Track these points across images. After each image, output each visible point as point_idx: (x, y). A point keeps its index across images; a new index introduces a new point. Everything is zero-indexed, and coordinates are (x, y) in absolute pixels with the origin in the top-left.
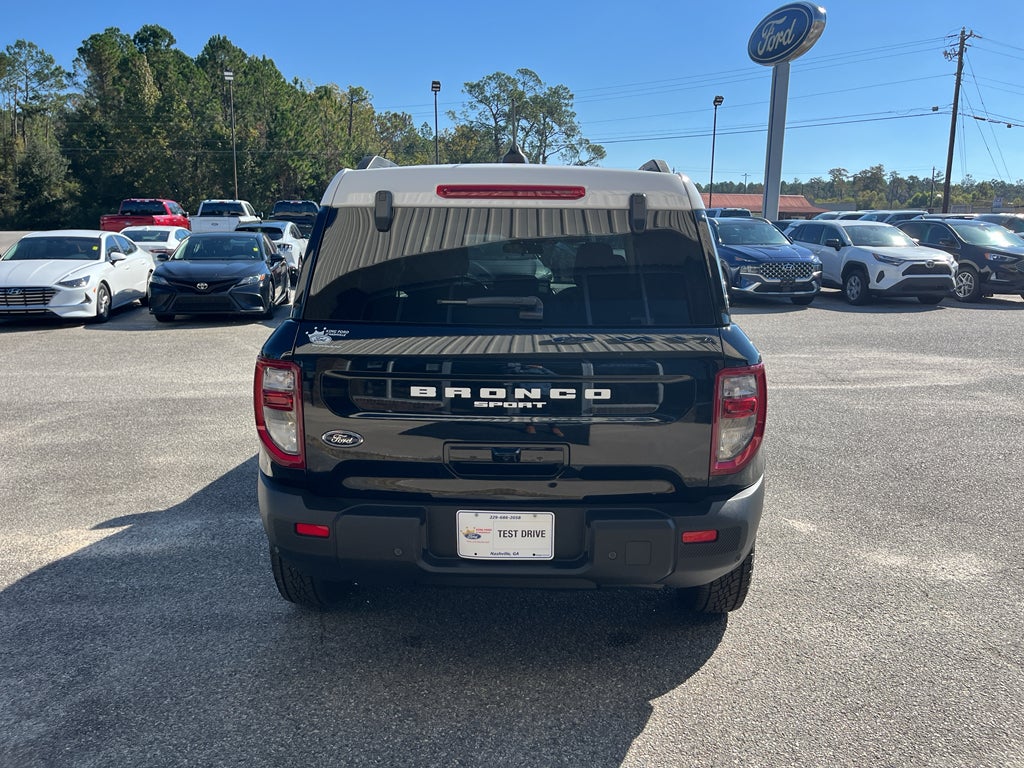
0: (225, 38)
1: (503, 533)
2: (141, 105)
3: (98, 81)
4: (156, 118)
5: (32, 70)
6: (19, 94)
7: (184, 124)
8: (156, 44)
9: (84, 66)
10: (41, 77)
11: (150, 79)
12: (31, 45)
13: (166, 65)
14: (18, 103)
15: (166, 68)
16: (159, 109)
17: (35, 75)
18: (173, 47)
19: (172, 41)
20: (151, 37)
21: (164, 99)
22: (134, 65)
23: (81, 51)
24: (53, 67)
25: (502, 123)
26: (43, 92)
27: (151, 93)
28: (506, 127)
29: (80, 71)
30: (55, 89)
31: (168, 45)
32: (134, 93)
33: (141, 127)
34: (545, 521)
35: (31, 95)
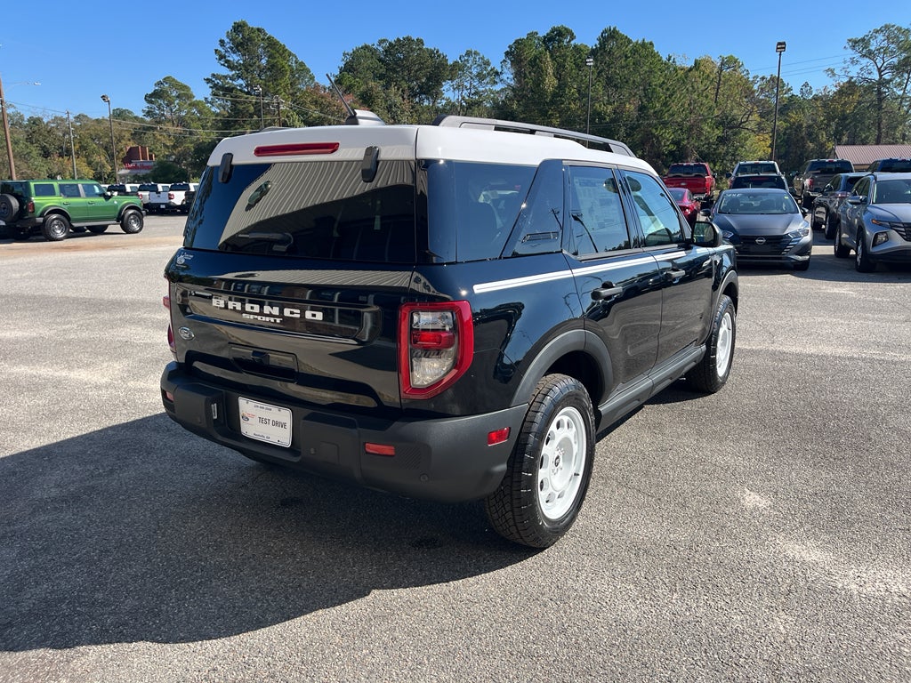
0: (615, 29)
1: (262, 420)
2: (542, 93)
3: (519, 75)
4: (552, 102)
5: (475, 72)
6: (465, 91)
7: (572, 106)
8: (560, 41)
9: (509, 66)
10: (480, 77)
11: (550, 71)
12: (476, 53)
13: (564, 57)
14: (463, 99)
15: (565, 60)
16: (555, 95)
17: (477, 76)
18: (572, 42)
19: (573, 37)
20: (558, 35)
21: (559, 87)
22: (541, 61)
23: (507, 53)
24: (489, 69)
25: (887, 77)
26: (481, 89)
27: (550, 82)
28: (891, 80)
29: (505, 70)
30: (489, 86)
31: (570, 41)
32: (538, 82)
33: (540, 111)
34: (285, 415)
35: (473, 91)
